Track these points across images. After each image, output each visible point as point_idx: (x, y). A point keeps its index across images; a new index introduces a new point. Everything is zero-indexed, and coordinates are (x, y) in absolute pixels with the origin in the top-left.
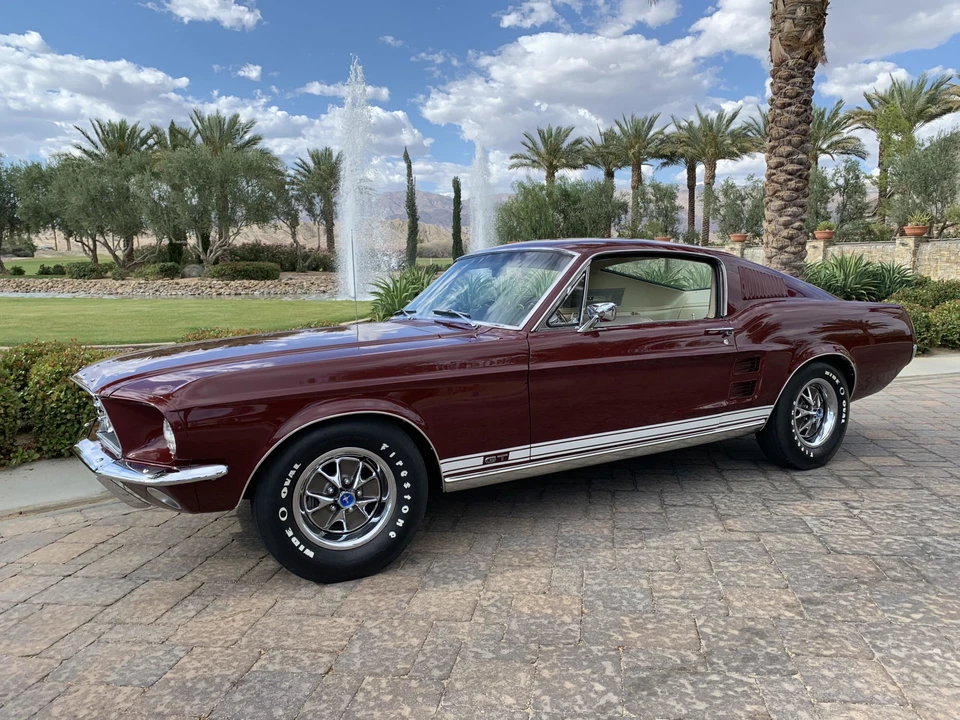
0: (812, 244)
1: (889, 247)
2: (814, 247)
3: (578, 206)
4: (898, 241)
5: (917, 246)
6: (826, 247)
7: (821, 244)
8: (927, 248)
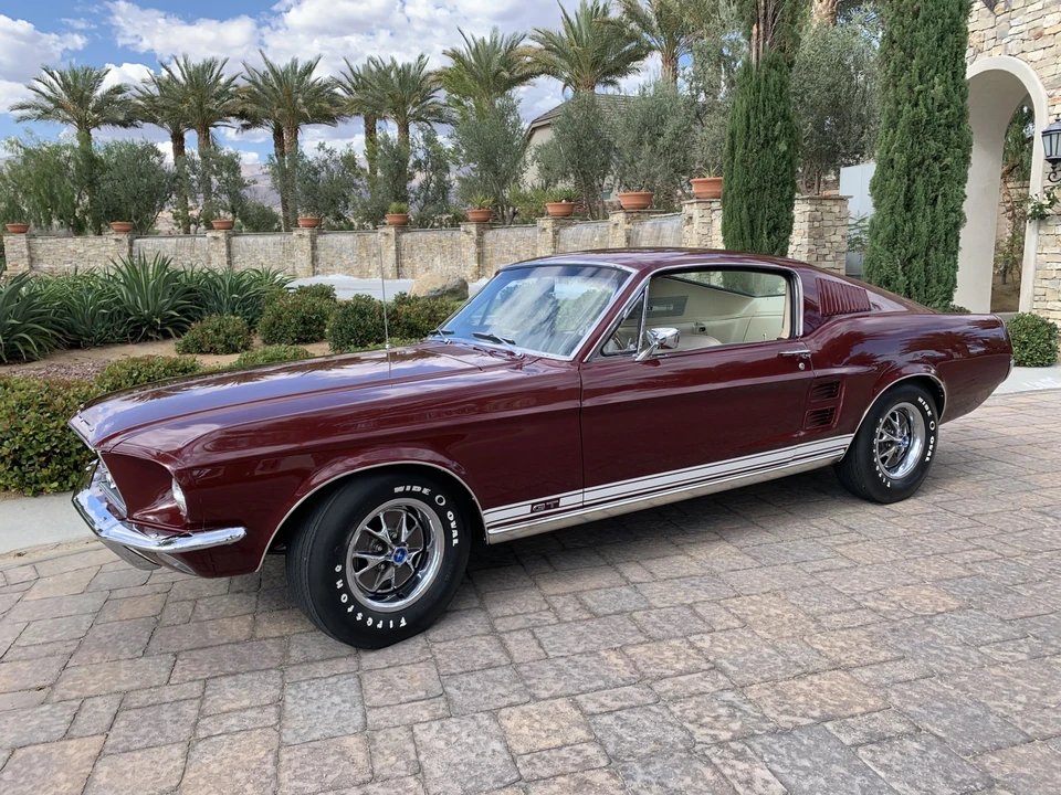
0: (383, 231)
1: (456, 234)
2: (387, 235)
3: (106, 176)
4: (462, 229)
5: (480, 234)
6: (398, 234)
7: (392, 231)
8: (489, 235)
